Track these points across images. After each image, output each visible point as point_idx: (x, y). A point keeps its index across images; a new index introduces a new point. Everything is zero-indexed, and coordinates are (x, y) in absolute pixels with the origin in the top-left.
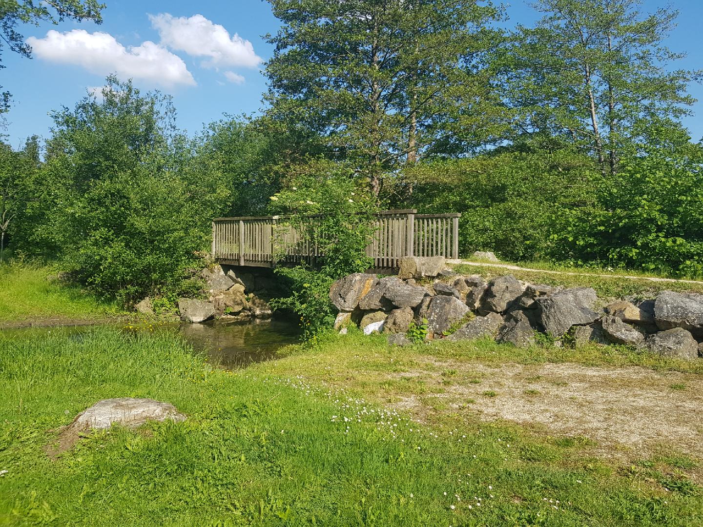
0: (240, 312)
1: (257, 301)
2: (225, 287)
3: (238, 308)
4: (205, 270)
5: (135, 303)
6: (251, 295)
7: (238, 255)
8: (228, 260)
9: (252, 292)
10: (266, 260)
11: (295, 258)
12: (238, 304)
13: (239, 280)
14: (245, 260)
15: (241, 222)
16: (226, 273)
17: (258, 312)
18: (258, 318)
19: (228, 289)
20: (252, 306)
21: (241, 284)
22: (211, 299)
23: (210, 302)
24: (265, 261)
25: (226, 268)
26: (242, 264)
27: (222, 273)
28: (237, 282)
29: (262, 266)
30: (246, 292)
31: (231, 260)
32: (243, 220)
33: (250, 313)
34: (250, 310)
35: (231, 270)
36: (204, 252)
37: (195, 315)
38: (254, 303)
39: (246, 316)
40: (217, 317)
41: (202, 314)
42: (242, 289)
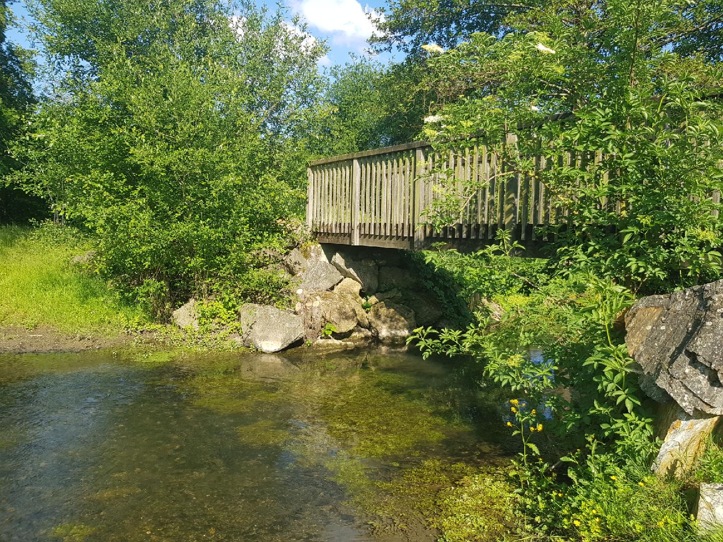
0: (351, 332)
1: (383, 311)
2: (326, 284)
3: (346, 326)
4: (294, 252)
5: (174, 307)
6: (373, 299)
7: (351, 226)
8: (333, 234)
9: (374, 294)
10: (400, 234)
11: (465, 230)
12: (347, 318)
13: (351, 270)
14: (361, 235)
15: (356, 162)
16: (330, 259)
17: (384, 332)
18: (383, 344)
19: (332, 288)
20: (373, 320)
21: (354, 279)
22: (298, 307)
23: (295, 313)
24: (398, 237)
25: (330, 249)
26: (357, 242)
27: (324, 258)
28: (347, 275)
29: (393, 247)
30: (362, 294)
31: (337, 234)
32: (358, 159)
33: (370, 334)
34: (369, 327)
35: (338, 255)
36: (295, 220)
37: (265, 338)
38: (377, 315)
39: (362, 338)
40: (309, 341)
41: (281, 336)
42: (357, 287)
